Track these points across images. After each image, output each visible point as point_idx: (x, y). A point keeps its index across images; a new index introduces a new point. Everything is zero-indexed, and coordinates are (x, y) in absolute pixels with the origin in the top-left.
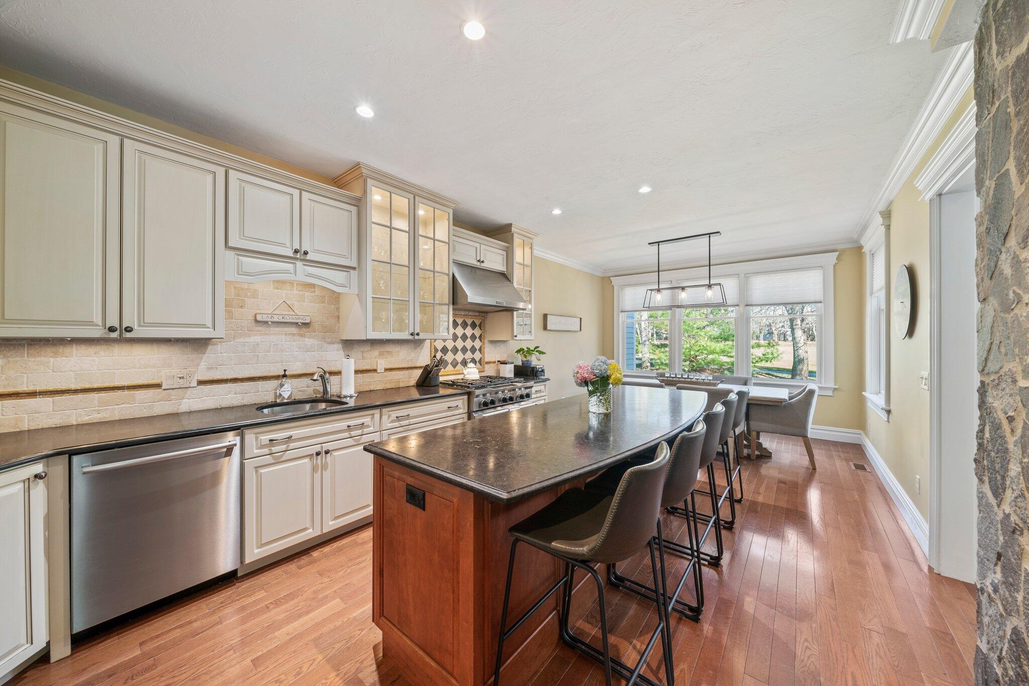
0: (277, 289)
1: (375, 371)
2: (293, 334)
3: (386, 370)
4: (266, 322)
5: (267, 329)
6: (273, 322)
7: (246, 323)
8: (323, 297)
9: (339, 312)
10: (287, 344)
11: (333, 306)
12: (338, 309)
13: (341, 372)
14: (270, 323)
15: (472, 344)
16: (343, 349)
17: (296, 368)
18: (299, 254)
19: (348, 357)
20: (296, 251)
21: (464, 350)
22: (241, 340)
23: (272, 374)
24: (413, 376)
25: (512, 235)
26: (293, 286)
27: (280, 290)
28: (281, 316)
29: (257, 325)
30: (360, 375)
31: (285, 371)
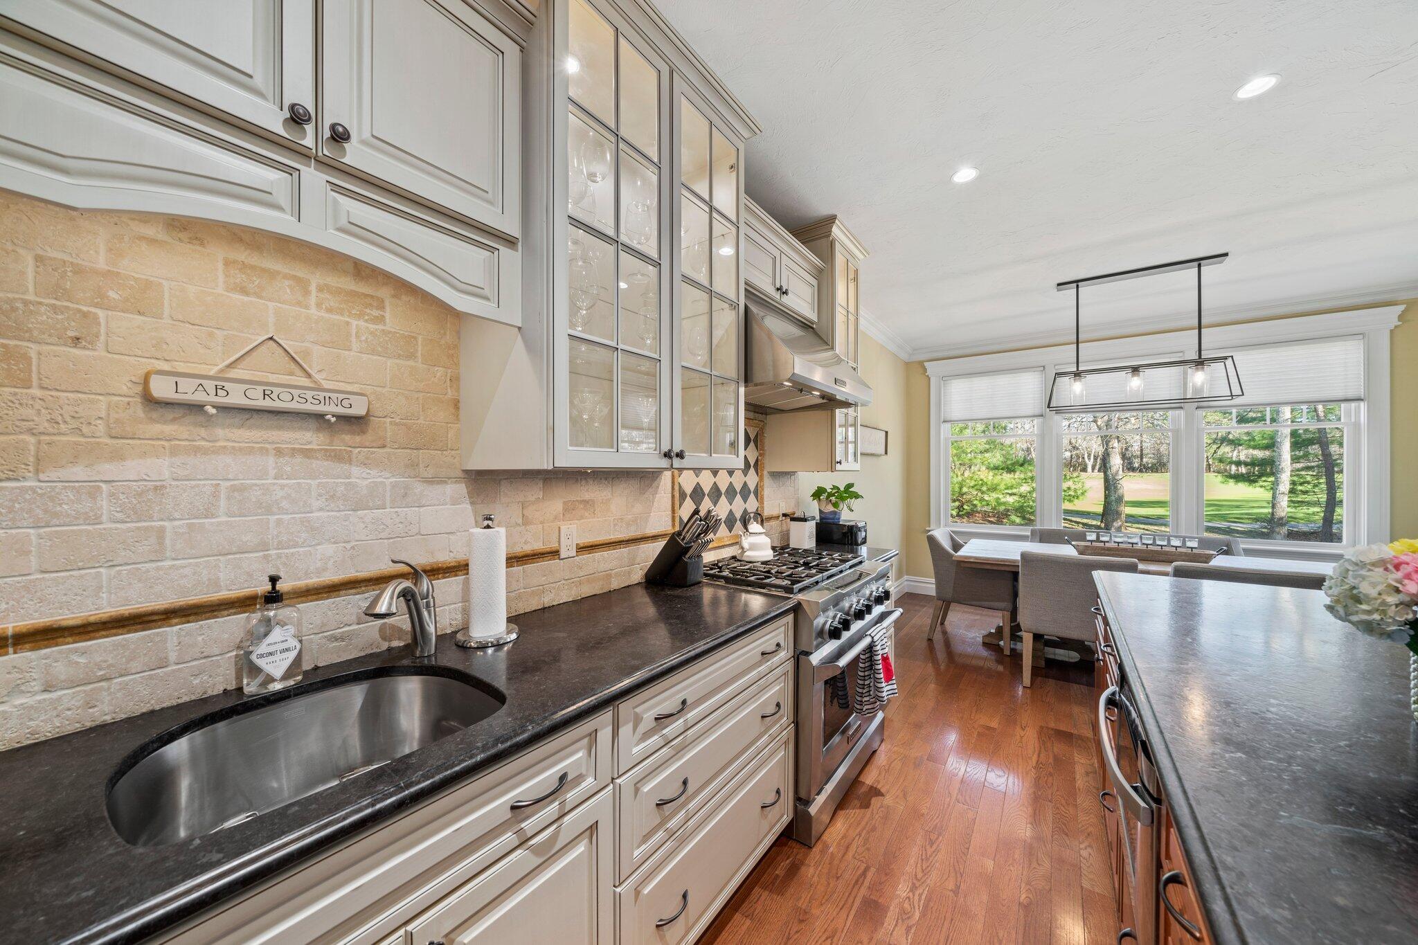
0: (244, 291)
1: (555, 553)
2: (307, 453)
3: (584, 549)
4: (198, 408)
5: (203, 432)
6: (224, 409)
7: (104, 406)
8: (410, 339)
9: (458, 390)
10: (282, 487)
11: (440, 371)
12: (455, 380)
13: (467, 565)
14: (214, 411)
15: (743, 479)
16: (470, 497)
17: (319, 564)
18: (309, 128)
19: (490, 523)
20: (297, 118)
21: (731, 493)
22: (78, 472)
23: (224, 594)
24: (638, 560)
25: (832, 244)
26: (307, 293)
27: (254, 299)
28: (260, 389)
29: (155, 415)
30: (517, 569)
31: (274, 580)
